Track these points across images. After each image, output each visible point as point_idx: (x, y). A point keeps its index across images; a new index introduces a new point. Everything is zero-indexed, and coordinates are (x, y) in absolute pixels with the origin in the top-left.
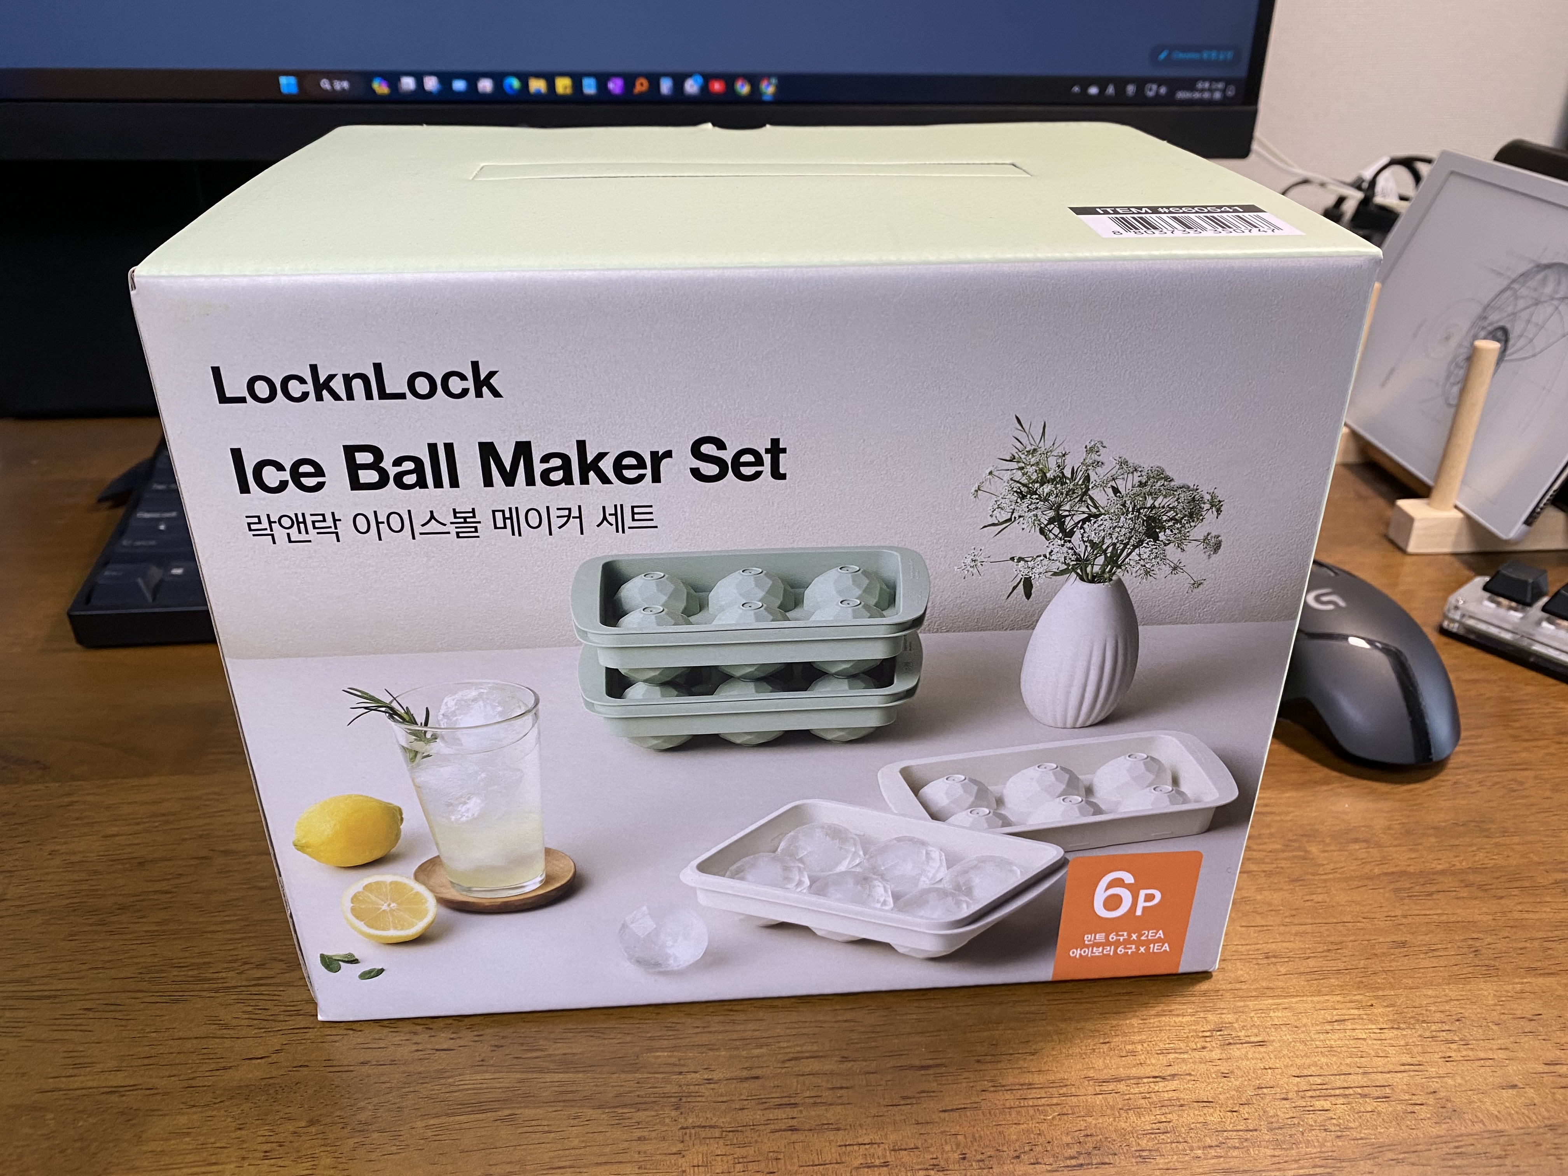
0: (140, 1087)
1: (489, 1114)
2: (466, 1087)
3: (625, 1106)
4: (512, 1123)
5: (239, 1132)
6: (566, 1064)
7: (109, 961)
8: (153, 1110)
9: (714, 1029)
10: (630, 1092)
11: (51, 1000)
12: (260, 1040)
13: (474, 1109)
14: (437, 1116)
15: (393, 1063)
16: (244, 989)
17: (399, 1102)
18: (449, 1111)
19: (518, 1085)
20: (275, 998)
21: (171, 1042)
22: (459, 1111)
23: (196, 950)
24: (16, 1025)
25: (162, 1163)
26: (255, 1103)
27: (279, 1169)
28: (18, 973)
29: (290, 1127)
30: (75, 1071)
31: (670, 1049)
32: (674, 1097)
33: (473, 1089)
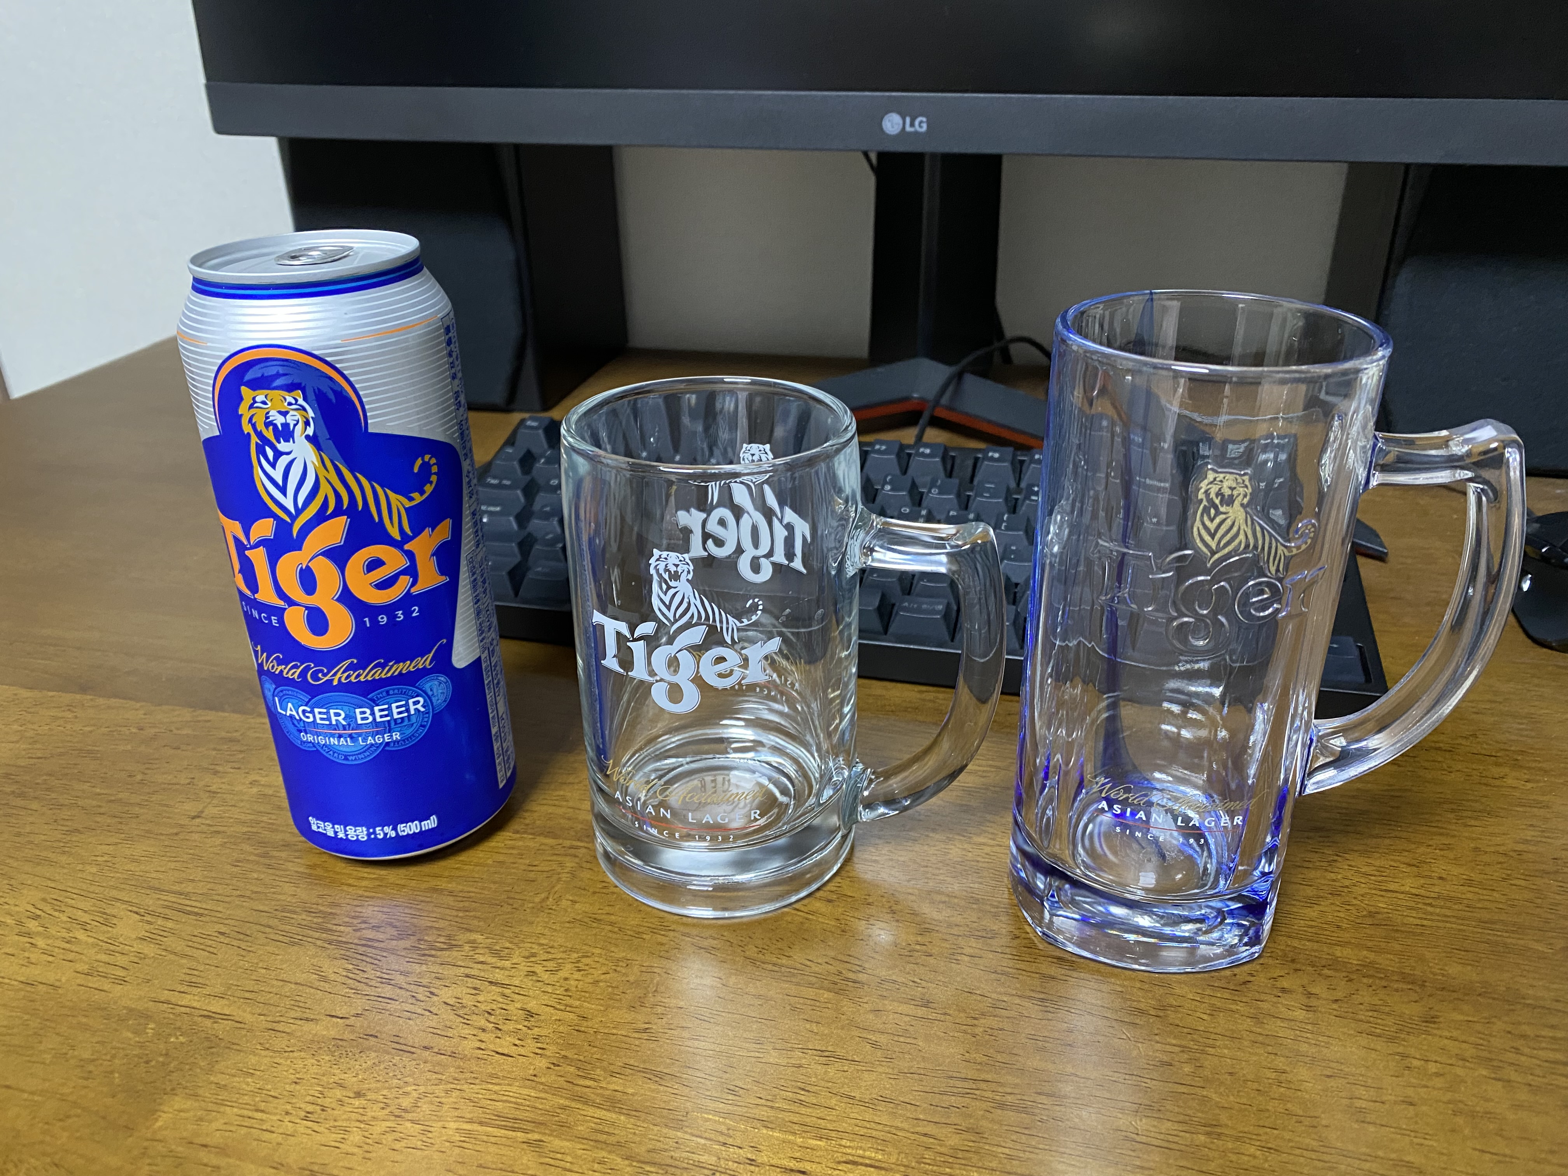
0: (232, 1018)
1: (519, 1134)
2: (509, 1098)
3: (654, 1164)
4: (537, 1149)
5: (294, 1085)
6: (613, 1103)
7: (256, 892)
8: (233, 1044)
9: (777, 1105)
10: (666, 1150)
11: (198, 918)
12: (347, 999)
13: (508, 1124)
14: (471, 1121)
15: (453, 1055)
16: (353, 946)
17: (441, 1097)
18: (484, 1120)
19: (558, 1111)
20: (376, 962)
21: (275, 982)
22: (493, 1122)
23: (330, 900)
24: (162, 933)
25: (220, 1097)
26: (319, 1061)
27: (314, 1133)
28: (184, 885)
29: (338, 1093)
30: (190, 989)
31: (722, 1115)
32: (708, 1169)
33: (516, 1103)
